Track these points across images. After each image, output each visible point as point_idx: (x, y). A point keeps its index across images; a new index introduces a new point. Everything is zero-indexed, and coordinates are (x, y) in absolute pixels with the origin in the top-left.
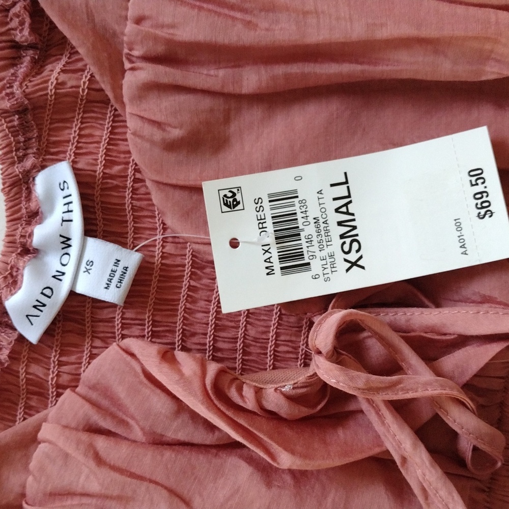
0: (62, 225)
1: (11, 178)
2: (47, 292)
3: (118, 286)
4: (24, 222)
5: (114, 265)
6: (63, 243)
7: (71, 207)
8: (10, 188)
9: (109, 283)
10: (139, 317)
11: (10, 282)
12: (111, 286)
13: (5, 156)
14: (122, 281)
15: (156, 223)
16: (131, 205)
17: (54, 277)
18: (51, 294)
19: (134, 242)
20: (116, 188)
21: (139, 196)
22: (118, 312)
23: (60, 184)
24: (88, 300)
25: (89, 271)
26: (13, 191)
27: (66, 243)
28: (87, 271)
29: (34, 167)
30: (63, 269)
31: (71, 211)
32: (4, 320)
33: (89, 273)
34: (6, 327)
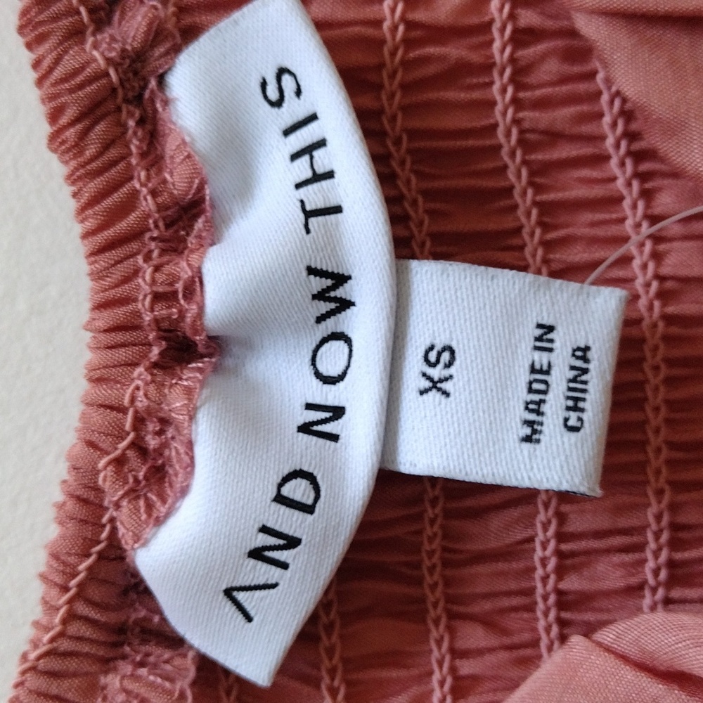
0: (308, 231)
1: (81, 86)
2: (297, 490)
3: (571, 423)
4: (153, 245)
5: (537, 348)
6: (320, 296)
7: (322, 160)
8: (79, 127)
9: (532, 417)
10: (623, 522)
11: (141, 475)
12: (544, 428)
13: (40, 12)
14: (581, 404)
15: (614, 179)
16: (515, 131)
17: (305, 428)
18: (312, 495)
19: (551, 256)
20: (457, 72)
21: (538, 93)
22: (542, 517)
23: (264, 85)
24: (431, 494)
25: (446, 386)
26: (92, 135)
27: (332, 294)
28: (435, 385)
29: (156, 34)
30: (330, 395)
31: (330, 175)
32: (133, 617)
33: (446, 394)
34: (144, 642)
